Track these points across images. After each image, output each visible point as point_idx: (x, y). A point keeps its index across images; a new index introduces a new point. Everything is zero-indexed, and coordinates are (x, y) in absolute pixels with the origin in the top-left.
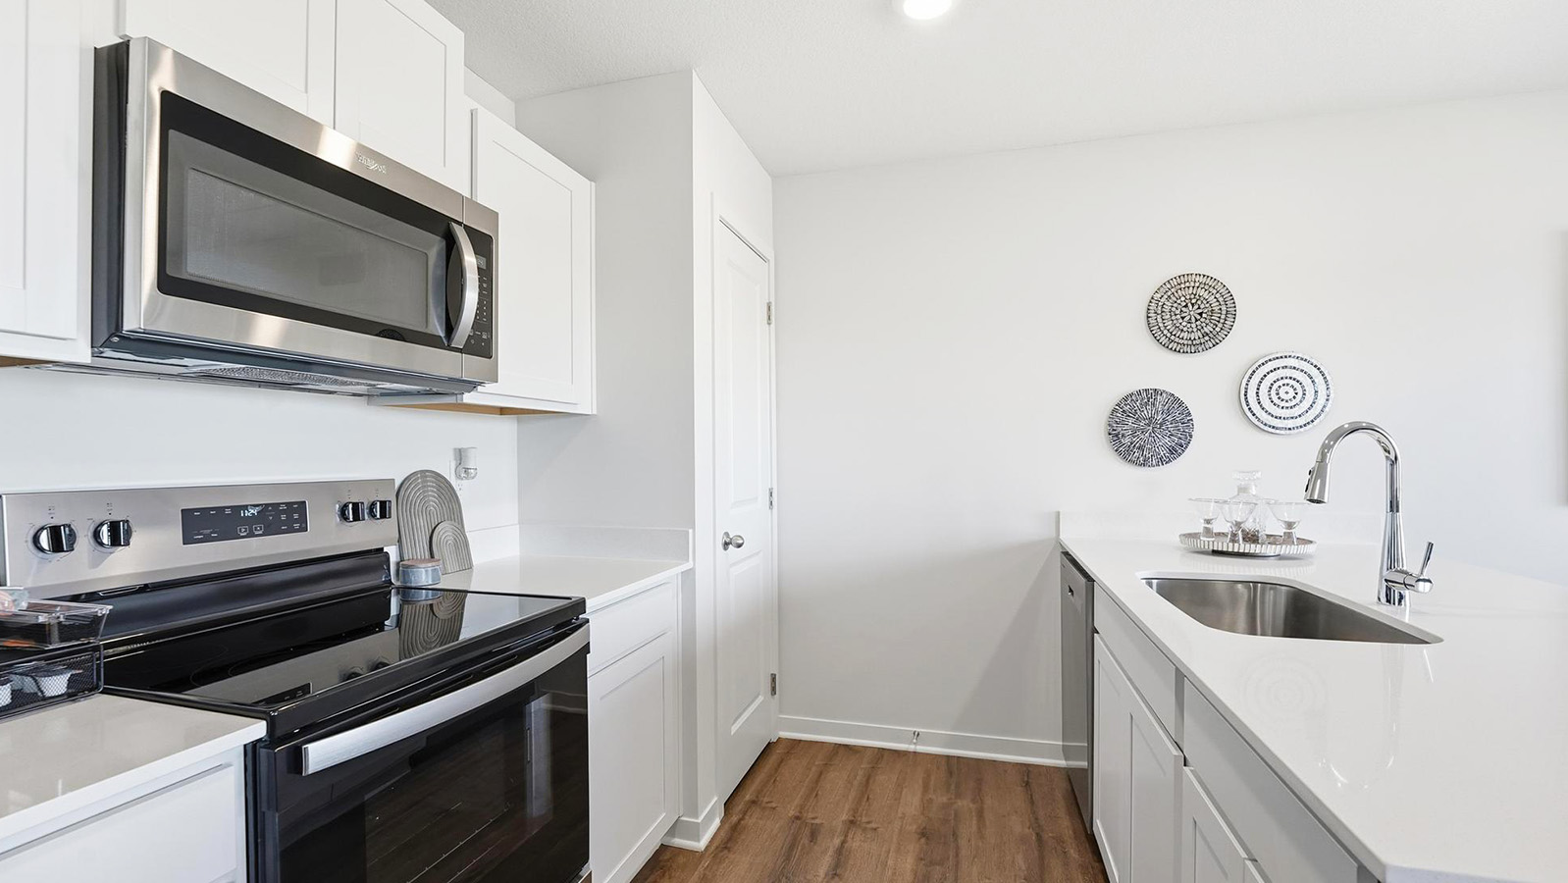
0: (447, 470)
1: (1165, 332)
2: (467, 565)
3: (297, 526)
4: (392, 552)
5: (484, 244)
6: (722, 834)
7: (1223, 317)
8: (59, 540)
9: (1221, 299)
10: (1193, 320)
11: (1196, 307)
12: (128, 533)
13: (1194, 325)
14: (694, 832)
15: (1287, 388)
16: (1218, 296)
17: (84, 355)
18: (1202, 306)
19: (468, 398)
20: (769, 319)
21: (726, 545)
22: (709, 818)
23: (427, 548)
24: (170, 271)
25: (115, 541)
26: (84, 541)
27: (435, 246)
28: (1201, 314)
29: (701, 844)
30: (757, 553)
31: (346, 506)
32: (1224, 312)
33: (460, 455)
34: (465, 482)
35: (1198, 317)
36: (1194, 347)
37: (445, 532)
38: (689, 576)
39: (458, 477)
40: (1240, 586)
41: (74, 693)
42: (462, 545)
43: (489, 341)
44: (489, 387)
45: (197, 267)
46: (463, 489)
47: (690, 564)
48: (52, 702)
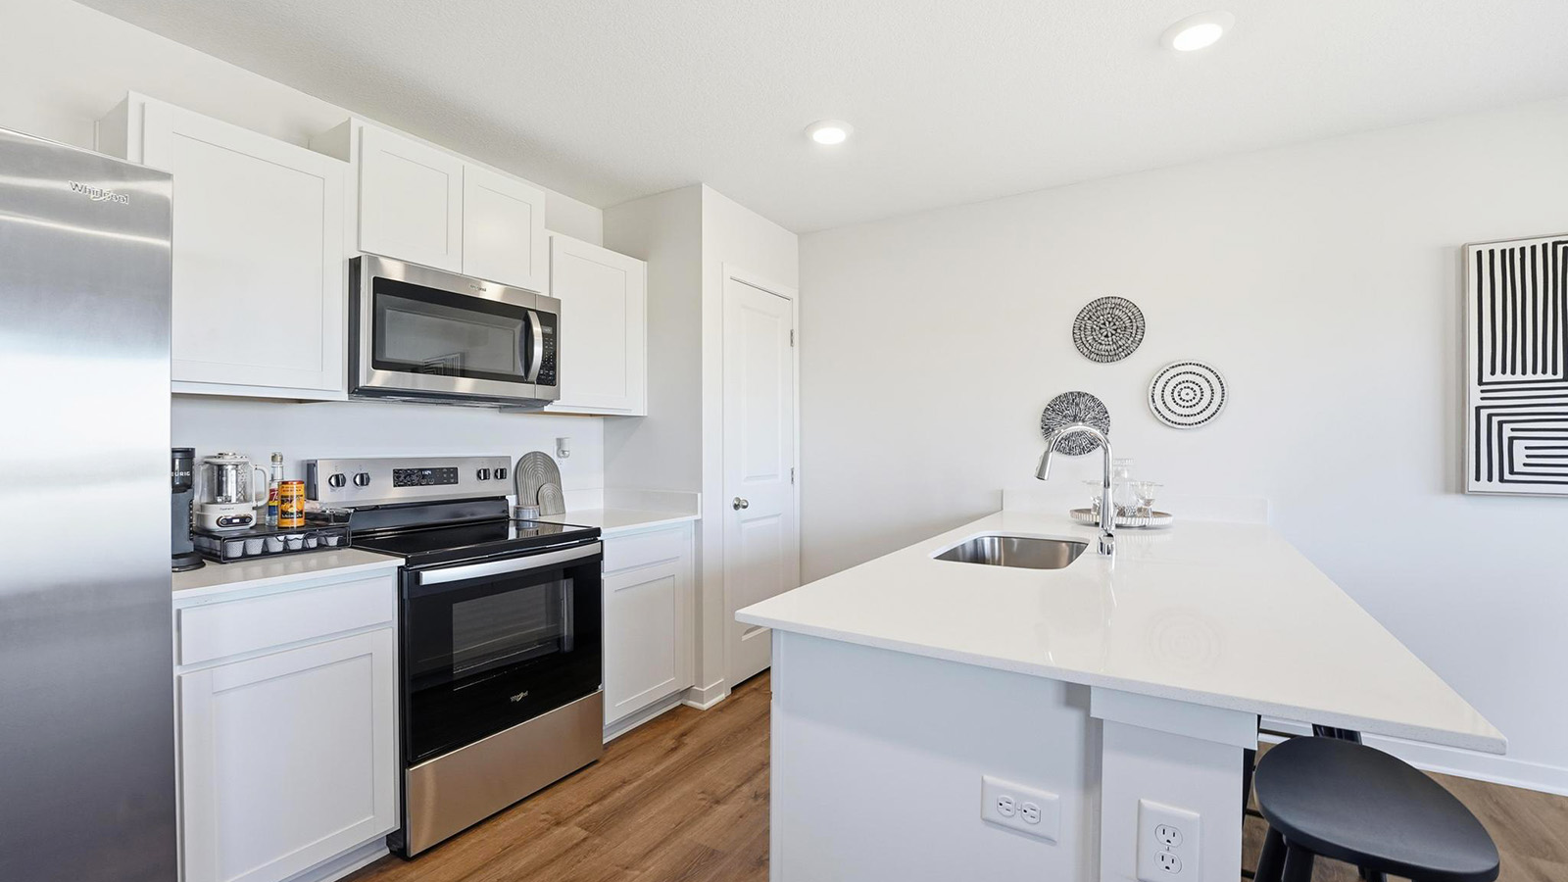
0: (552, 452)
1: (1087, 345)
2: (561, 509)
3: (452, 481)
4: (512, 501)
5: (550, 320)
6: (724, 703)
7: (1134, 332)
8: (339, 481)
9: (1132, 317)
10: (1110, 335)
11: (1112, 324)
12: (368, 479)
13: (1110, 339)
14: (700, 697)
15: (1188, 390)
16: (1130, 314)
17: (345, 396)
18: (1117, 323)
19: (547, 409)
20: (792, 341)
21: (736, 507)
22: (717, 690)
23: (535, 498)
24: (377, 359)
25: (362, 483)
26: (349, 483)
27: (520, 325)
28: (1115, 330)
29: (706, 706)
30: (778, 515)
31: (480, 472)
32: (1135, 328)
33: (560, 442)
34: (563, 459)
35: (1114, 332)
36: (1112, 357)
37: (547, 490)
38: (698, 522)
39: (559, 456)
40: (1064, 544)
41: (341, 544)
42: (558, 499)
43: (554, 376)
44: (556, 402)
45: (391, 355)
46: (562, 464)
47: (698, 517)
48: (332, 548)
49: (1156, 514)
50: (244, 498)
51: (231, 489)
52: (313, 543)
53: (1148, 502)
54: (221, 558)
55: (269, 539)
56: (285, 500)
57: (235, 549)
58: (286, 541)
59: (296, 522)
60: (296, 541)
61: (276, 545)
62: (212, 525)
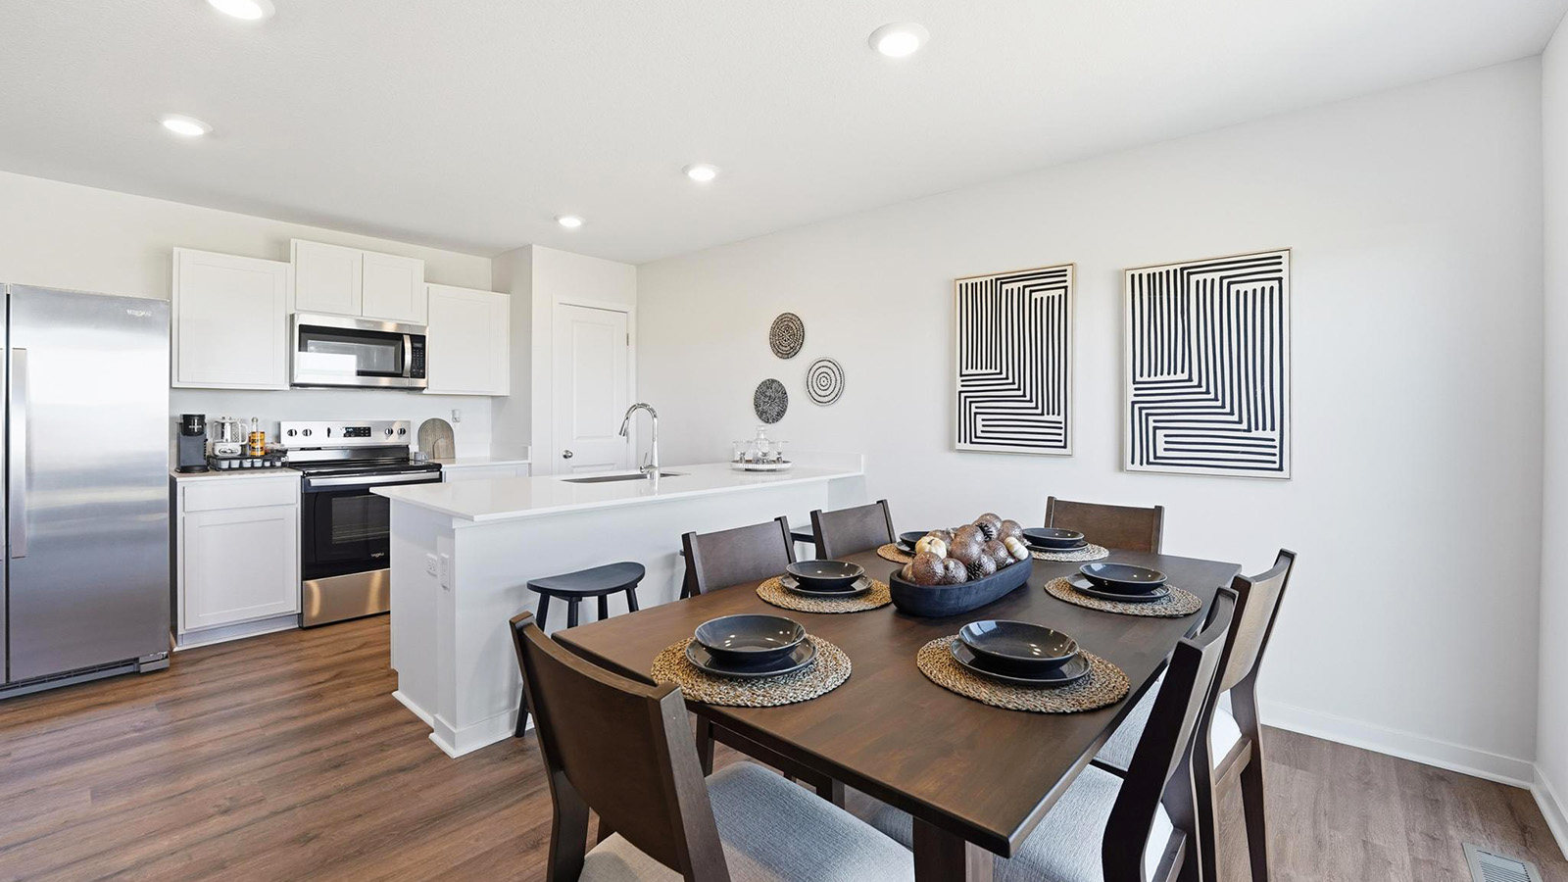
0: (445, 418)
2: (451, 455)
3: (367, 435)
4: (413, 448)
5: (417, 339)
8: (291, 433)
12: (310, 433)
17: (288, 388)
19: (423, 392)
20: (628, 342)
21: (565, 456)
23: (431, 448)
25: (306, 435)
26: (299, 434)
27: (395, 343)
31: (386, 430)
33: (451, 412)
34: (457, 423)
36: (788, 355)
37: (441, 443)
38: (530, 465)
39: (451, 420)
42: (451, 449)
43: (425, 373)
44: (429, 388)
46: (455, 426)
47: (529, 461)
48: (278, 467)
49: (784, 462)
50: (234, 439)
51: (228, 434)
52: (267, 464)
53: (765, 454)
54: (217, 469)
55: (244, 461)
56: (254, 441)
57: (225, 464)
58: (252, 462)
59: (259, 453)
60: (258, 463)
61: (247, 464)
62: (217, 453)
